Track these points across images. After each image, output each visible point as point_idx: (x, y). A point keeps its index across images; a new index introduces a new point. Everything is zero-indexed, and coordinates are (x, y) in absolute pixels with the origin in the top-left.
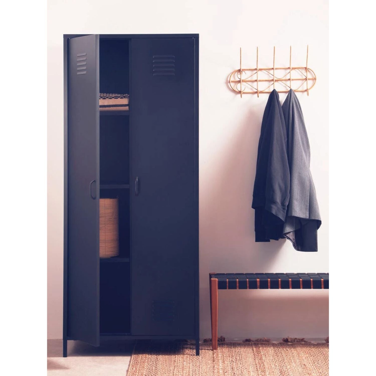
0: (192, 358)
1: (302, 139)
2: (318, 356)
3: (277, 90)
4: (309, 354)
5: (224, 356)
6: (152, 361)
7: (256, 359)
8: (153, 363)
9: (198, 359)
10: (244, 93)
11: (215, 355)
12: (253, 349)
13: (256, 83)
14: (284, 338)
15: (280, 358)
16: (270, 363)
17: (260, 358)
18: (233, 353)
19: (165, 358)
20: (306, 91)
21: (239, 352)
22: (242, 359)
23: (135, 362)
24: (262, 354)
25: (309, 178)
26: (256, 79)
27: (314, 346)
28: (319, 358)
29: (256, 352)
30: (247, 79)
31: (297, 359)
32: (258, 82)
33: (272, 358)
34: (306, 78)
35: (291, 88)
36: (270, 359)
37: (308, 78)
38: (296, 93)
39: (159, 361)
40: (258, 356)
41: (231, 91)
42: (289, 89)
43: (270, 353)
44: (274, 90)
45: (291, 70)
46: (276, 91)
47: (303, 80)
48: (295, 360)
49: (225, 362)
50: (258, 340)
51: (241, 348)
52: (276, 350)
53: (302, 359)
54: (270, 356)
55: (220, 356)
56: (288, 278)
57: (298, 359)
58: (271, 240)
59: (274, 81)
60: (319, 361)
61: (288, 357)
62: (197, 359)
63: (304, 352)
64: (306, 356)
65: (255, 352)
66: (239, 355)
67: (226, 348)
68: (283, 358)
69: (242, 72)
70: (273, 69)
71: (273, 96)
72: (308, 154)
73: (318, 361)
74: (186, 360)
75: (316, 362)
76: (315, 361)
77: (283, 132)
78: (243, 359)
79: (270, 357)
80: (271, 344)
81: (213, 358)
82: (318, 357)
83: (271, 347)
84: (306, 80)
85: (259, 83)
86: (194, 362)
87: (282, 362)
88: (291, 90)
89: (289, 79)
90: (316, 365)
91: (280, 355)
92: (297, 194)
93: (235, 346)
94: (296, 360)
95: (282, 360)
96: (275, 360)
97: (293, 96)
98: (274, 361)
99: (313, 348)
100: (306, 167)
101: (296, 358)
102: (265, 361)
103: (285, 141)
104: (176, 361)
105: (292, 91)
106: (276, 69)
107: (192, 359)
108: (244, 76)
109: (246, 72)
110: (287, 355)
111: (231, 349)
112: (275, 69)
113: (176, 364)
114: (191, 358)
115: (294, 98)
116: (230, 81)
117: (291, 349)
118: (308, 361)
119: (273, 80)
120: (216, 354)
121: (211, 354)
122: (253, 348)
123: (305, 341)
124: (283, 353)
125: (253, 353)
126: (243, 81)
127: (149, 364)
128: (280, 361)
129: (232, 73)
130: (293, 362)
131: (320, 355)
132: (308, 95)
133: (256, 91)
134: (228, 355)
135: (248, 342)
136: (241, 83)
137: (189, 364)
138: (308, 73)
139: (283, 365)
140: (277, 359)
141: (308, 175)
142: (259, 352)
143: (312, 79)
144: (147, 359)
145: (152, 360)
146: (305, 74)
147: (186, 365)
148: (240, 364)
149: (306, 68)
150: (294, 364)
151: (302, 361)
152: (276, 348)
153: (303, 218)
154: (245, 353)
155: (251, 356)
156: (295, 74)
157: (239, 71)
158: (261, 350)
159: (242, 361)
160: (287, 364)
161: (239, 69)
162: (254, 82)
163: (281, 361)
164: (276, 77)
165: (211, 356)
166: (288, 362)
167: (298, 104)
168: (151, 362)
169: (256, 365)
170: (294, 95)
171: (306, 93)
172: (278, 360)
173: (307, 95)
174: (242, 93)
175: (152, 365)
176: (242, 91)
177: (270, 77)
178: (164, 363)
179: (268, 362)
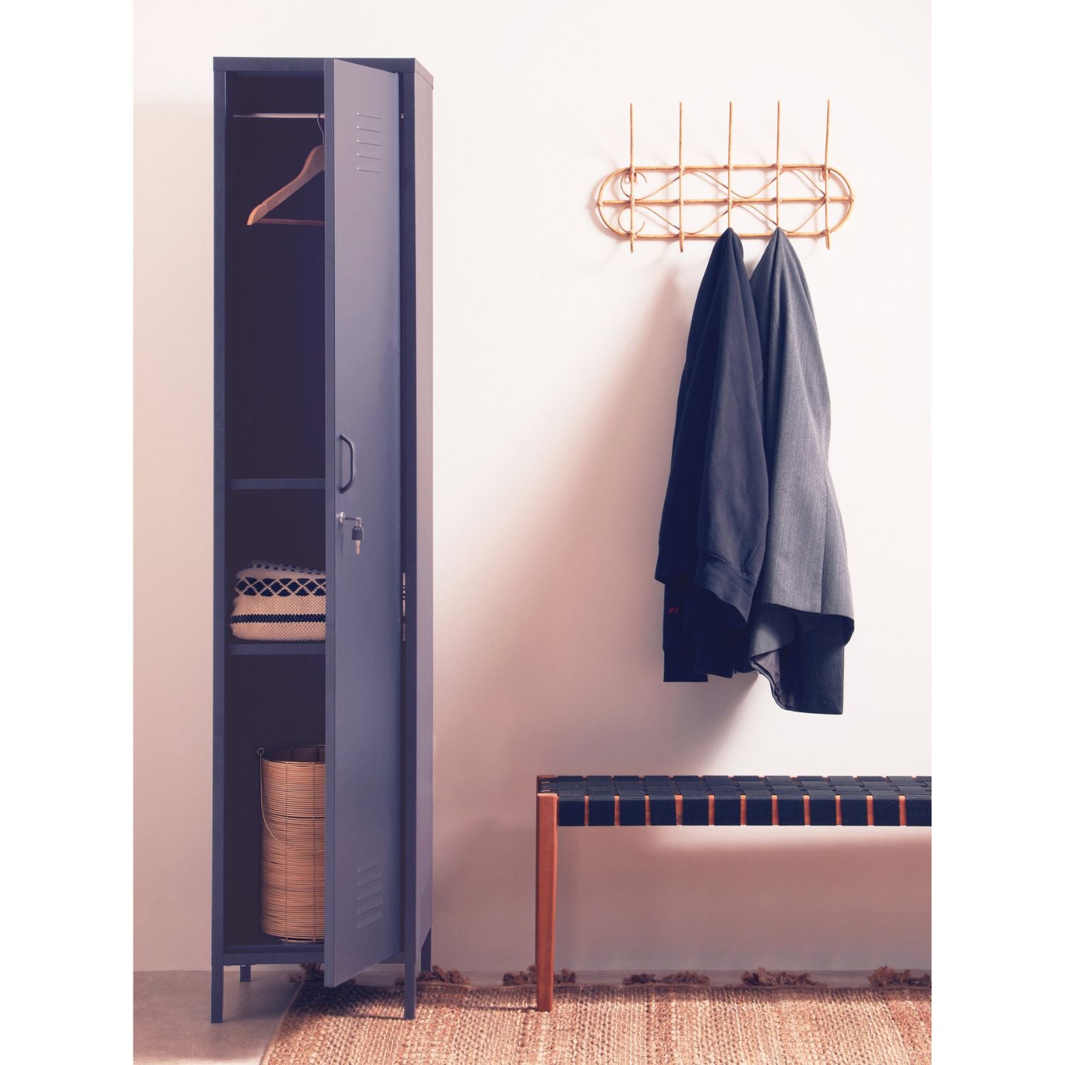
0: (458, 1034)
1: (807, 376)
2: (839, 1029)
3: (738, 231)
4: (814, 1022)
5: (558, 1028)
6: (335, 1046)
7: (652, 1038)
8: (336, 1052)
9: (475, 1041)
10: (640, 238)
11: (529, 1027)
12: (648, 1006)
13: (676, 209)
14: (747, 973)
15: (725, 1034)
16: (690, 1052)
17: (665, 1034)
18: (585, 1020)
19: (376, 1035)
20: (824, 234)
21: (605, 1015)
22: (609, 1040)
23: (283, 1050)
24: (673, 1021)
25: (825, 491)
26: (676, 198)
27: (833, 996)
28: (841, 1036)
29: (655, 1016)
30: (652, 195)
31: (774, 1040)
32: (682, 206)
33: (700, 1036)
34: (822, 195)
35: (779, 226)
36: (695, 1039)
37: (827, 197)
38: (793, 241)
39: (356, 1046)
40: (657, 1030)
41: (603, 232)
42: (774, 228)
43: (699, 1019)
44: (729, 232)
45: (779, 172)
46: (733, 234)
47: (814, 202)
48: (770, 1042)
49: (556, 1048)
50: (670, 977)
51: (613, 1002)
52: (718, 1010)
53: (790, 1039)
54: (695, 1028)
55: (544, 1027)
56: (770, 794)
57: (779, 1038)
58: (710, 676)
59: (728, 204)
60: (841, 1044)
61: (749, 1032)
62: (474, 1038)
63: (800, 1017)
64: (803, 1028)
65: (652, 1016)
66: (602, 1027)
67: (570, 1002)
68: (733, 1035)
69: (635, 175)
70: (726, 168)
71: (726, 246)
72: (823, 423)
73: (837, 1046)
74: (439, 1043)
75: (831, 1048)
76: (828, 1044)
77: (753, 356)
78: (612, 1039)
79: (695, 1033)
80: (705, 991)
81: (523, 1035)
82: (838, 1032)
83: (705, 999)
84: (825, 202)
85: (685, 208)
86: (462, 1049)
87: (729, 1049)
88: (778, 231)
89: (775, 200)
90: (830, 1057)
91: (726, 1026)
92: (789, 538)
93: (596, 996)
94: (772, 1041)
95: (729, 1043)
96: (708, 1043)
97: (783, 249)
98: (705, 1043)
99: (830, 1003)
100: (816, 460)
101: (773, 1034)
102: (679, 1044)
103: (755, 383)
104: (407, 1046)
105: (781, 235)
106: (736, 168)
107: (459, 1040)
108: (642, 188)
109: (648, 175)
110: (746, 1024)
111: (584, 1007)
112: (731, 167)
113: (406, 1056)
114: (455, 1036)
115: (787, 255)
116: (601, 203)
117: (763, 1006)
118: (807, 1046)
119: (726, 202)
120: (534, 1021)
121: (518, 1023)
122: (650, 1004)
123: (809, 982)
124: (738, 1019)
125: (647, 1020)
126: (638, 203)
127: (322, 1056)
128: (724, 1046)
129: (608, 178)
130: (761, 1048)
131: (846, 1027)
132: (828, 245)
133: (677, 232)
134: (570, 1026)
135: (638, 985)
136: (631, 208)
137: (444, 1056)
138: (830, 182)
139: (729, 1058)
140: (716, 1039)
141: (823, 484)
142: (663, 1016)
143: (842, 201)
144: (321, 1038)
145: (335, 1041)
146: (821, 185)
147: (436, 1059)
148: (599, 1056)
149: (823, 168)
150: (764, 1055)
151: (790, 1044)
152: (719, 1003)
153: (804, 612)
154: (625, 1018)
155: (639, 1029)
156: (791, 186)
157: (628, 171)
158: (673, 1010)
159: (608, 1045)
160: (742, 1054)
161: (628, 166)
162: (673, 206)
163: (727, 1046)
164: (735, 192)
165: (517, 1028)
166: (746, 1047)
167: (797, 272)
168: (332, 1047)
169: (648, 1057)
170: (787, 247)
171: (823, 240)
172: (718, 1043)
173: (825, 245)
174: (634, 236)
175: (332, 1057)
176: (633, 231)
177: (720, 191)
178: (370, 1053)
179: (687, 1048)
